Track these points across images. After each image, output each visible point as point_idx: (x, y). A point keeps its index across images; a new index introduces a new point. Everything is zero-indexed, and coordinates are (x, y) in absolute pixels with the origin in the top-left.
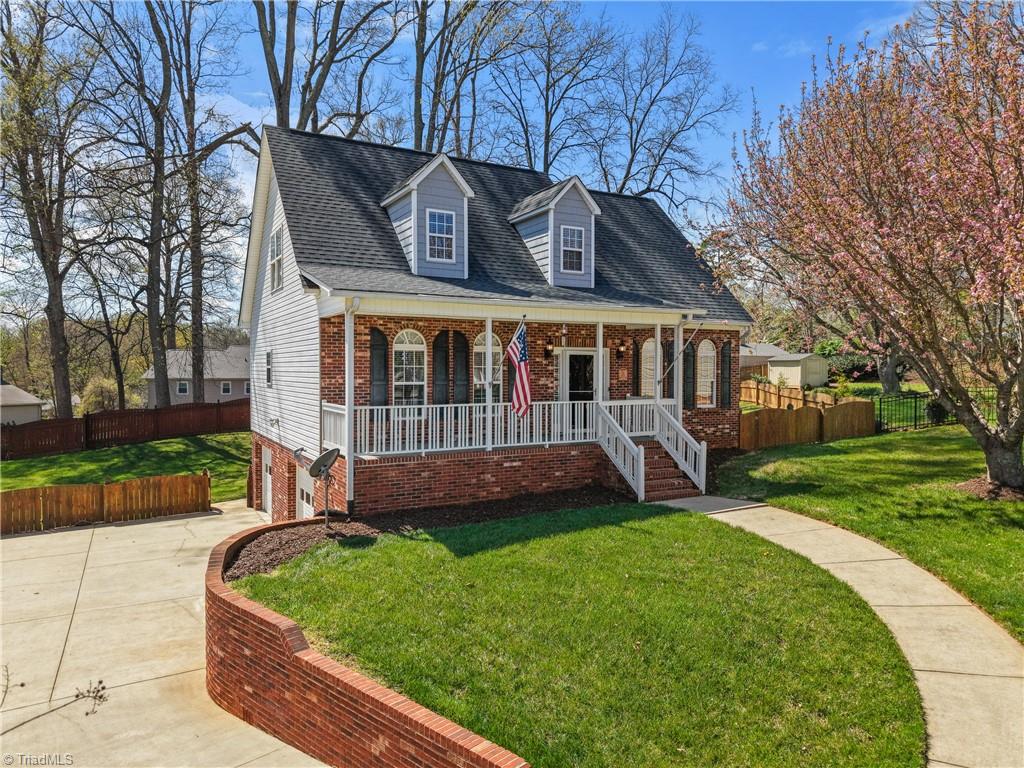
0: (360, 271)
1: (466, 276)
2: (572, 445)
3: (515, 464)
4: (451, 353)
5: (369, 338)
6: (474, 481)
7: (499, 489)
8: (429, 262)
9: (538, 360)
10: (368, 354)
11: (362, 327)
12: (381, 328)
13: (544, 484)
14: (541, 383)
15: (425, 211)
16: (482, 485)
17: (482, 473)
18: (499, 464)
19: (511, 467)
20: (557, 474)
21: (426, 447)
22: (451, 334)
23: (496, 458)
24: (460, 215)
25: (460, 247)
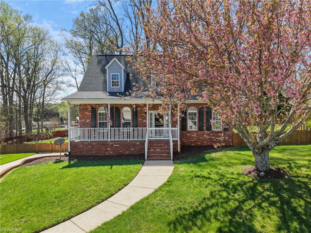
0: (84, 92)
1: (123, 91)
2: (138, 141)
3: (117, 145)
4: (114, 113)
5: (91, 109)
6: (104, 149)
7: (112, 152)
8: (112, 88)
9: (143, 114)
10: (91, 114)
11: (89, 107)
12: (94, 107)
13: (127, 152)
14: (144, 121)
15: (110, 74)
16: (106, 151)
17: (107, 147)
18: (112, 145)
19: (116, 146)
20: (132, 149)
21: (90, 139)
22: (114, 108)
23: (111, 143)
24: (121, 74)
25: (121, 83)
